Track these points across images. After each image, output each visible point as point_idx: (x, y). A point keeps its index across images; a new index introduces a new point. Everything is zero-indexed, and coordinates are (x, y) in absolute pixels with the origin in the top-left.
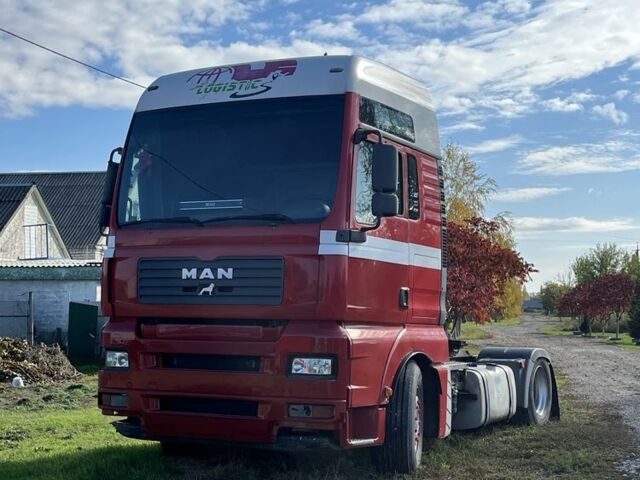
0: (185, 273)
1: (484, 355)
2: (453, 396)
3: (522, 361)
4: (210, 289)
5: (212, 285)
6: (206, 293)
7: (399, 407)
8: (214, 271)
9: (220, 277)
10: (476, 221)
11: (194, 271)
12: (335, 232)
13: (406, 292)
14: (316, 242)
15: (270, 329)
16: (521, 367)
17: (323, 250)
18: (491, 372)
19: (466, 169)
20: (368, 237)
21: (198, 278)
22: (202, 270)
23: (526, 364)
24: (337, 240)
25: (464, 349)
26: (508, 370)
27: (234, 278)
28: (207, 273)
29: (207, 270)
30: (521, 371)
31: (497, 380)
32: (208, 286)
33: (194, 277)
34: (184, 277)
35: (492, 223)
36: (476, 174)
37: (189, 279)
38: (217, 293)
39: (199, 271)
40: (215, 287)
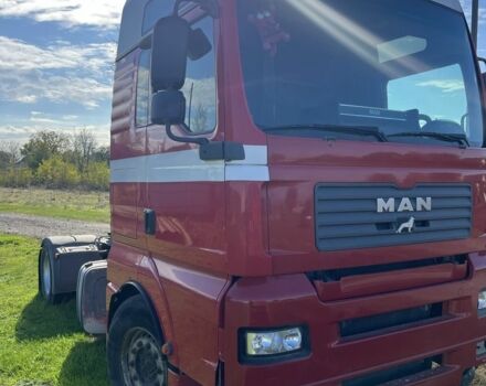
0: (381, 205)
4: (410, 224)
5: (412, 220)
6: (405, 230)
8: (413, 200)
9: (419, 208)
11: (391, 201)
21: (396, 210)
22: (401, 199)
27: (432, 209)
28: (406, 204)
29: (406, 200)
32: (407, 220)
33: (392, 209)
34: (380, 210)
37: (386, 212)
38: (416, 229)
39: (398, 200)
40: (415, 222)
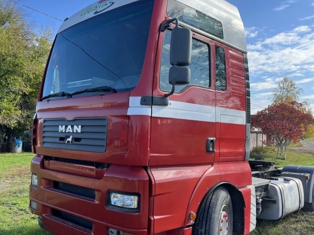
0: (60, 128)
1: (285, 169)
2: (257, 204)
3: (308, 175)
4: (70, 139)
5: (71, 137)
6: (68, 142)
7: (204, 225)
8: (72, 127)
9: (75, 131)
10: (293, 103)
11: (64, 127)
12: (140, 97)
13: (212, 141)
14: (126, 105)
15: (100, 169)
16: (307, 179)
17: (130, 112)
18: (286, 185)
19: (291, 85)
20: (170, 102)
22: (67, 126)
23: (311, 177)
24: (142, 104)
25: (274, 166)
26: (299, 181)
27: (81, 132)
28: (69, 129)
29: (69, 127)
30: (307, 181)
31: (291, 189)
32: (69, 137)
33: (64, 131)
34: (60, 131)
35: (300, 104)
36: (295, 87)
38: (74, 142)
39: (66, 127)
40: (73, 138)
